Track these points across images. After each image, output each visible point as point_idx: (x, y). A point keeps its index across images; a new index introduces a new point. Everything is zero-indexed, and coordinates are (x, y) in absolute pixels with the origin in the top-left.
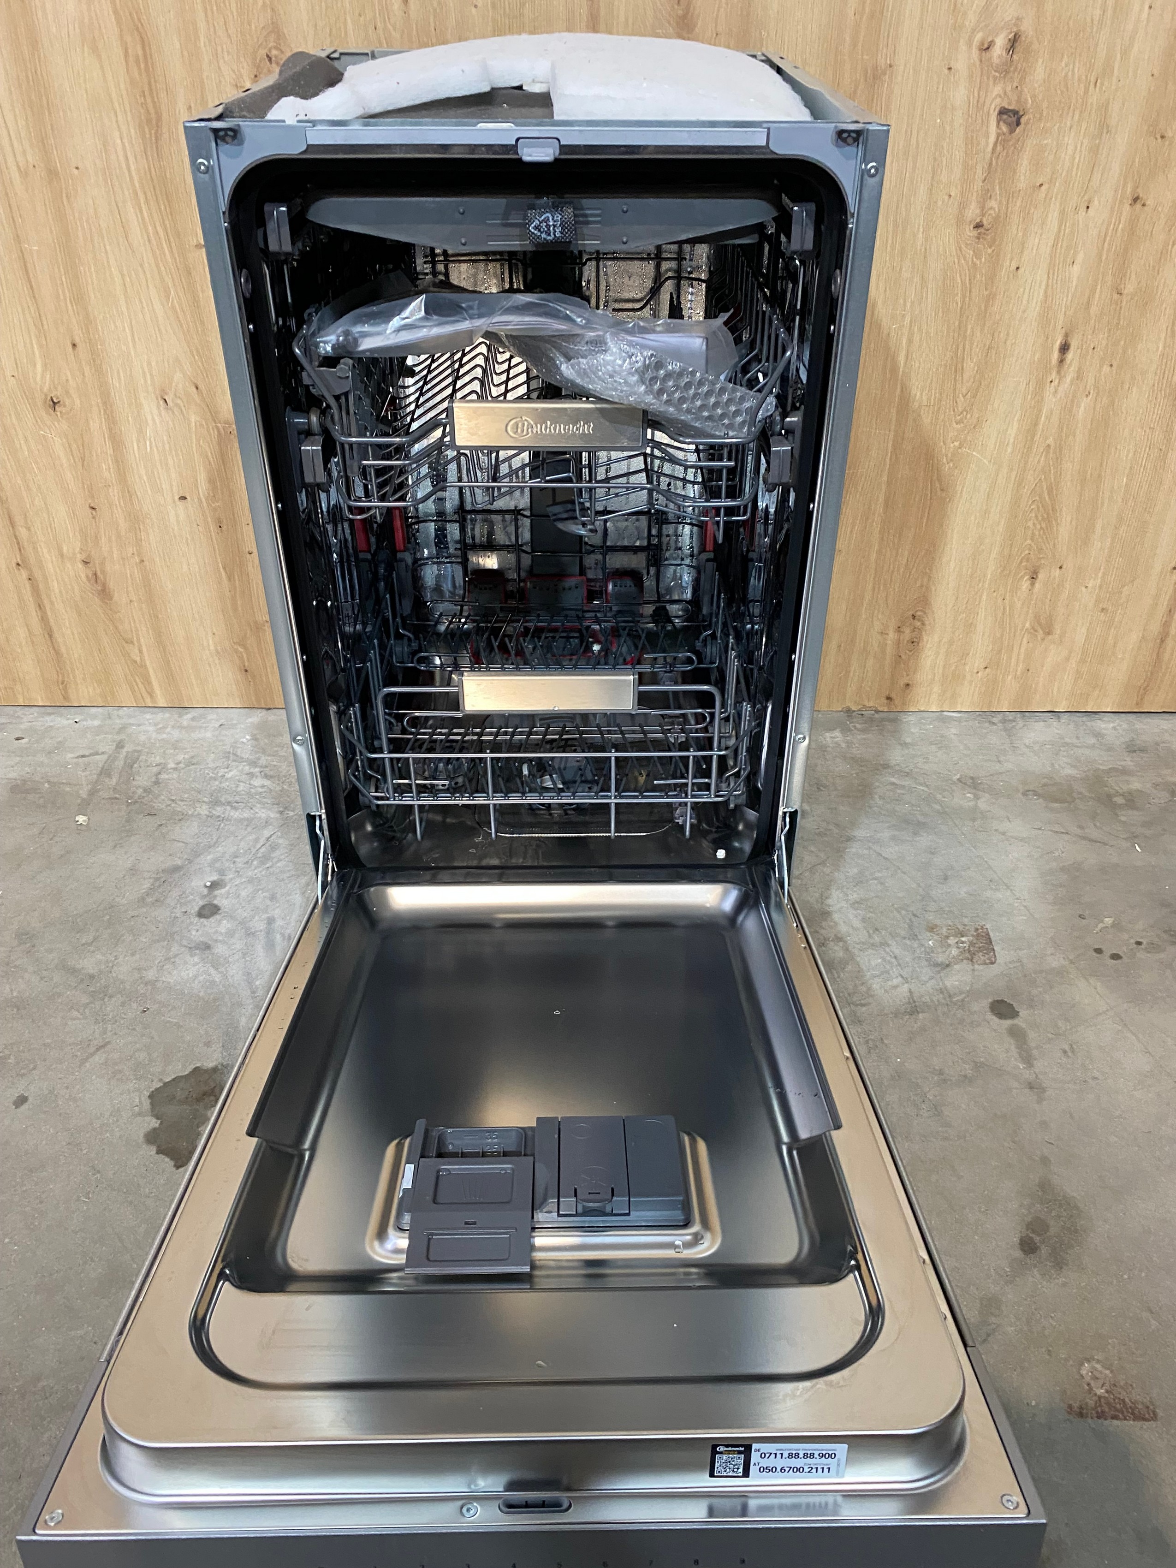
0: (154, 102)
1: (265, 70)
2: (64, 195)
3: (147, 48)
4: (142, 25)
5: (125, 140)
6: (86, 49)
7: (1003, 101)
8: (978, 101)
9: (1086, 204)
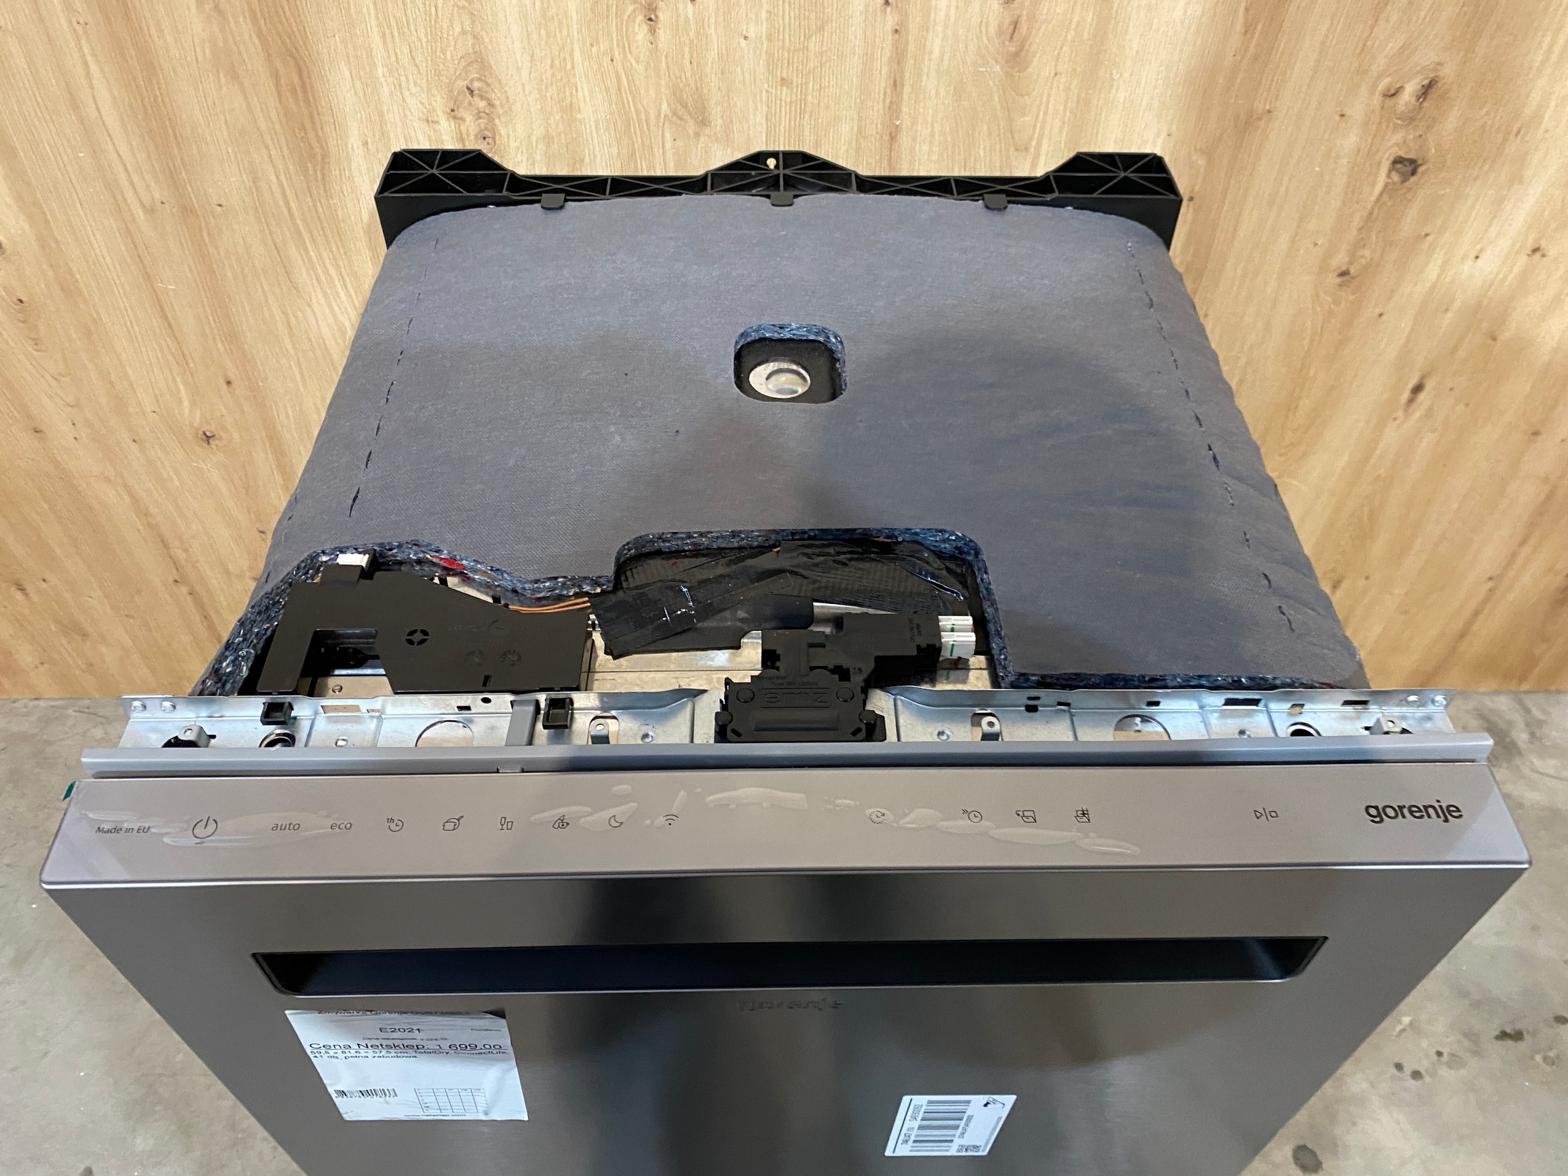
0: (317, 136)
1: (466, 104)
2: (205, 234)
3: (305, 74)
4: (297, 49)
5: (283, 177)
6: (222, 75)
7: (1400, 150)
8: (1369, 150)
9: (1475, 254)
